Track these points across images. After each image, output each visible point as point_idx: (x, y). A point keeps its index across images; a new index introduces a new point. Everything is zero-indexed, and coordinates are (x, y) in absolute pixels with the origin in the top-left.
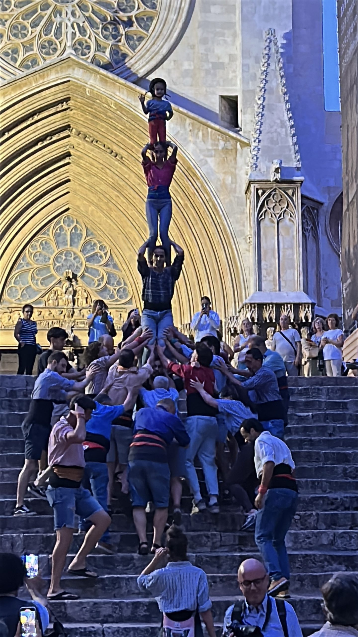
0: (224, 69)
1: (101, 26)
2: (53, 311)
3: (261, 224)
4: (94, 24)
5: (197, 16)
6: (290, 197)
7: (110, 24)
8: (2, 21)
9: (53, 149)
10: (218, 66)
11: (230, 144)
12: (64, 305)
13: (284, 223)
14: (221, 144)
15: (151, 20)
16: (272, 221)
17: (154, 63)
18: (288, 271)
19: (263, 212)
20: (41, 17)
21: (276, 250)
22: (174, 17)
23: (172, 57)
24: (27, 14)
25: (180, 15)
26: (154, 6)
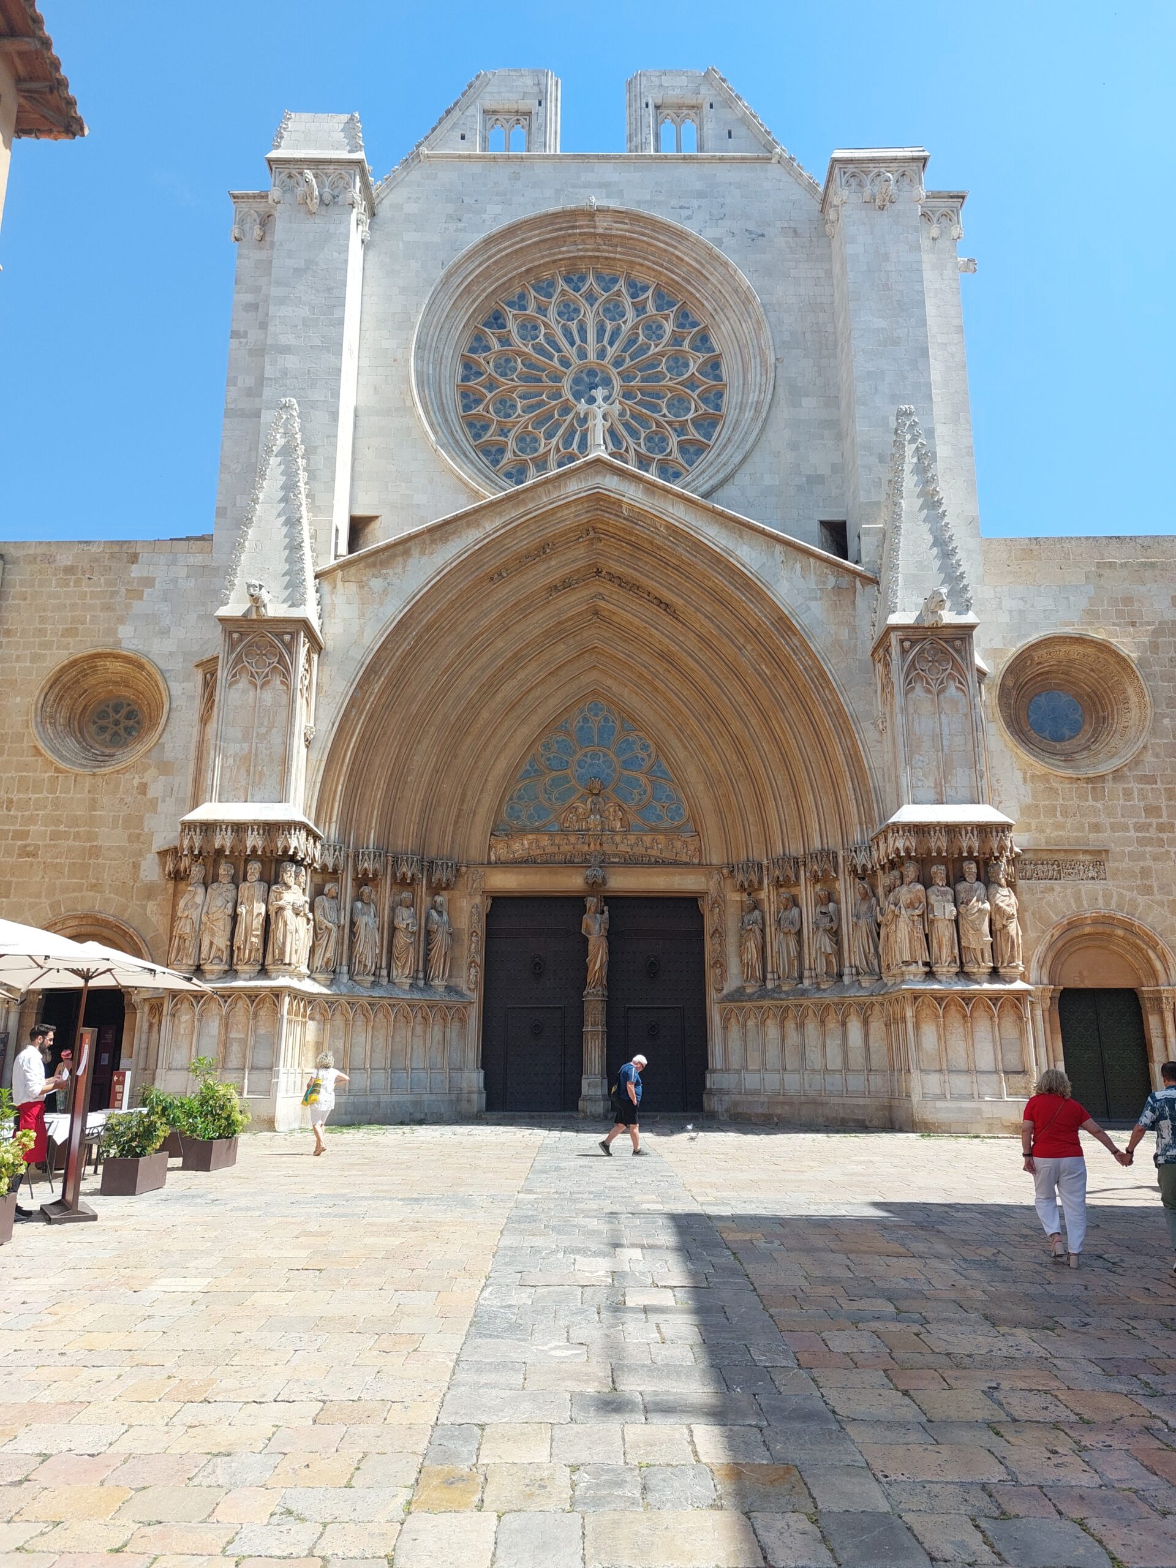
1: (643, 435)
2: (572, 839)
3: (910, 695)
4: (634, 433)
5: (783, 413)
6: (958, 651)
7: (656, 433)
8: (504, 433)
9: (573, 602)
10: (815, 480)
11: (845, 581)
12: (589, 830)
13: (947, 693)
14: (831, 581)
15: (714, 425)
16: (928, 691)
17: (721, 476)
18: (959, 771)
19: (912, 675)
20: (558, 425)
21: (937, 738)
22: (748, 415)
23: (748, 468)
24: (539, 423)
25: (757, 411)
26: (718, 407)
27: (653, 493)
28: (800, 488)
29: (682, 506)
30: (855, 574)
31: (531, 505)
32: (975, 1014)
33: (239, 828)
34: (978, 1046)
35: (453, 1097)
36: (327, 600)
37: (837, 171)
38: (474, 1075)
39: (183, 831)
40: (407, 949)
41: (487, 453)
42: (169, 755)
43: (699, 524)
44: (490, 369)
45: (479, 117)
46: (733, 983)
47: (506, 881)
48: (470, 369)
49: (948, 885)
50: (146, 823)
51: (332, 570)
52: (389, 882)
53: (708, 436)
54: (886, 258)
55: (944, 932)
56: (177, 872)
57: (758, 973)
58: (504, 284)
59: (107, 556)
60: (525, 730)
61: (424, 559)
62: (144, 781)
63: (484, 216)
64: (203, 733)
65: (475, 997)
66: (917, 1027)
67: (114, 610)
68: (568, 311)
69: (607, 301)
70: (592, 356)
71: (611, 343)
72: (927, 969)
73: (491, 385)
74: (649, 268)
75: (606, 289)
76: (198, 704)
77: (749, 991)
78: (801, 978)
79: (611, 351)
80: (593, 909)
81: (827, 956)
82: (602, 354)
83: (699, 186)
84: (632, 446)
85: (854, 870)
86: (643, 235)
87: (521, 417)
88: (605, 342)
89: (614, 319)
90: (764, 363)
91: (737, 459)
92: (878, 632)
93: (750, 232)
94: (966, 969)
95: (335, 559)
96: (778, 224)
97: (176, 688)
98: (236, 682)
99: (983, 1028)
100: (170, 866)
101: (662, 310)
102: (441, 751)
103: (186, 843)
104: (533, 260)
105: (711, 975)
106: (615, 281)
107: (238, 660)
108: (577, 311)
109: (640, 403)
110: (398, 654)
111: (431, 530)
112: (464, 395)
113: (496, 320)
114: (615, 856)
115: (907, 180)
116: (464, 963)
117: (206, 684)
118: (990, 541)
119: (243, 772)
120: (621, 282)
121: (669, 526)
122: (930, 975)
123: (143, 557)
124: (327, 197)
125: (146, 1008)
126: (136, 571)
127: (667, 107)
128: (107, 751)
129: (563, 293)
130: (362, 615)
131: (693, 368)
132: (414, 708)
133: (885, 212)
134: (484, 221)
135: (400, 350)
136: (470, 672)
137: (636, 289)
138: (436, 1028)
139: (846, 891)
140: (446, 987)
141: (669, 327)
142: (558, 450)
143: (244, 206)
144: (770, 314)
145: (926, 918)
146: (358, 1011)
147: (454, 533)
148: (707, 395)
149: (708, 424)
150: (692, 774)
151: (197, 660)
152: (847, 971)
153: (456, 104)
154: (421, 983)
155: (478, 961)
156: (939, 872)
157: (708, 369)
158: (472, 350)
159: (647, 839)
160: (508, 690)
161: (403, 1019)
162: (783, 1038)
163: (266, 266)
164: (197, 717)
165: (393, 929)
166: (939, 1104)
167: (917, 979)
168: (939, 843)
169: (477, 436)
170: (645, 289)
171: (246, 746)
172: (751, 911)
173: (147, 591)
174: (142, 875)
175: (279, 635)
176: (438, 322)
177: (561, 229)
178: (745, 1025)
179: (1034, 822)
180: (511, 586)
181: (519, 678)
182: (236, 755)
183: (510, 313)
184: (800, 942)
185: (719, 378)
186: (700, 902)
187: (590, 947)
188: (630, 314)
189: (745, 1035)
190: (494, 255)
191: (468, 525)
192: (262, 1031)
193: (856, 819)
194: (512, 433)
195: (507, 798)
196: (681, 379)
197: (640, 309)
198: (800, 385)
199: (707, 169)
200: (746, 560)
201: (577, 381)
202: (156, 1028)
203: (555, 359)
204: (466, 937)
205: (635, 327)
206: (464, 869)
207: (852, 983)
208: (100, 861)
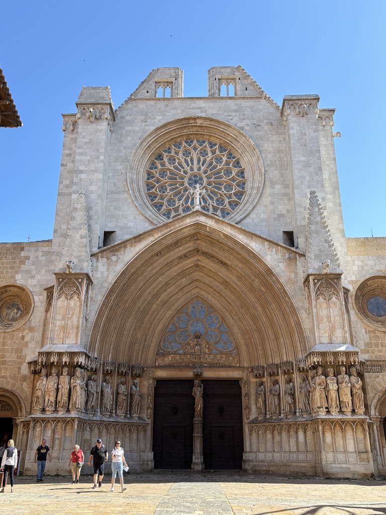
0: (284, 217)
1: (215, 199)
2: (188, 356)
3: (318, 301)
4: (211, 198)
5: (268, 190)
6: (336, 284)
7: (220, 198)
8: (162, 198)
9: (189, 263)
10: (281, 216)
11: (292, 255)
12: (195, 352)
13: (332, 299)
14: (287, 255)
15: (242, 195)
16: (325, 299)
17: (244, 215)
18: (338, 331)
19: (319, 293)
20: (183, 196)
21: (329, 317)
22: (255, 191)
23: (255, 211)
24: (176, 195)
25: (258, 190)
26: (243, 188)
27: (218, 223)
28: (275, 219)
29: (229, 227)
30: (296, 253)
31: (172, 228)
32: (346, 428)
33: (60, 354)
34: (348, 441)
35: (141, 463)
36: (95, 264)
37: (286, 103)
38: (150, 454)
39: (39, 355)
40: (123, 401)
41: (156, 207)
42: (33, 324)
43: (236, 234)
44: (157, 175)
45: (154, 84)
46: (253, 416)
47: (162, 374)
48: (150, 175)
49: (334, 376)
50: (23, 351)
51: (98, 253)
52: (116, 375)
53: (240, 199)
54: (305, 134)
55: (333, 394)
56: (35, 371)
57: (263, 411)
58: (162, 144)
59: (12, 248)
60: (170, 312)
61: (132, 249)
62: (23, 334)
63: (155, 120)
64: (46, 316)
65: (149, 421)
66: (323, 434)
67: (14, 269)
68: (187, 153)
69: (201, 149)
70: (195, 170)
71: (203, 165)
72: (327, 410)
73: (158, 181)
74: (217, 137)
75: (201, 145)
76: (44, 304)
77: (260, 419)
78: (280, 414)
79: (202, 168)
80: (197, 385)
81: (290, 404)
82: (199, 169)
83: (235, 108)
84: (211, 203)
85: (299, 369)
86: (215, 126)
87: (169, 193)
88: (201, 165)
89: (203, 156)
90: (260, 172)
91: (251, 208)
92: (305, 276)
93: (254, 124)
94: (342, 410)
95: (98, 249)
96: (265, 121)
97: (36, 298)
98: (60, 297)
99: (349, 434)
100: (32, 368)
101: (222, 152)
102: (137, 322)
103: (40, 360)
104: (173, 135)
105: (244, 412)
106: (204, 142)
107: (62, 289)
108: (190, 153)
109: (213, 187)
110: (121, 285)
111: (135, 238)
112: (148, 185)
113: (160, 157)
114: (205, 363)
115: (312, 106)
116: (145, 407)
117: (48, 297)
118: (349, 239)
119: (62, 332)
120: (206, 143)
121: (224, 235)
122: (328, 412)
123: (26, 248)
124: (98, 117)
125: (22, 425)
126: (23, 254)
127: (223, 79)
128: (9, 323)
129: (185, 147)
130: (108, 270)
131: (234, 174)
132: (127, 305)
133: (304, 118)
134: (155, 122)
135: (124, 170)
136: (149, 290)
137: (212, 145)
138: (134, 434)
139: (297, 378)
140: (138, 417)
141: (224, 159)
142: (183, 205)
143: (67, 119)
144: (263, 154)
145: (326, 389)
146: (104, 427)
147: (143, 239)
148: (239, 184)
149: (240, 195)
150: (236, 330)
151: (45, 287)
152: (298, 411)
153: (145, 80)
154: (129, 416)
155: (151, 406)
156: (331, 371)
157: (240, 174)
158: (151, 168)
159: (218, 356)
160: (164, 296)
161: (121, 430)
162: (273, 438)
163: (75, 140)
164: (44, 309)
165: (118, 394)
166: (333, 465)
167: (323, 414)
168: (330, 359)
169: (152, 200)
170: (215, 145)
171: (63, 322)
172: (260, 386)
173: (27, 261)
174: (21, 372)
175: (77, 279)
176: (138, 159)
177: (184, 124)
178: (258, 433)
179: (370, 349)
180: (165, 257)
181: (167, 292)
182: (59, 326)
183: (165, 154)
184: (279, 399)
185: (243, 177)
186: (240, 382)
187: (196, 401)
188: (210, 154)
189: (258, 437)
190: (159, 134)
191: (149, 236)
192: (67, 435)
193: (299, 349)
194: (166, 199)
195: (163, 340)
196: (229, 178)
197: (213, 152)
198: (274, 180)
199: (238, 102)
200: (254, 248)
201: (190, 179)
202: (25, 433)
203: (182, 171)
204: (146, 397)
205: (212, 159)
206: (145, 369)
207: (300, 416)
208: (6, 366)
